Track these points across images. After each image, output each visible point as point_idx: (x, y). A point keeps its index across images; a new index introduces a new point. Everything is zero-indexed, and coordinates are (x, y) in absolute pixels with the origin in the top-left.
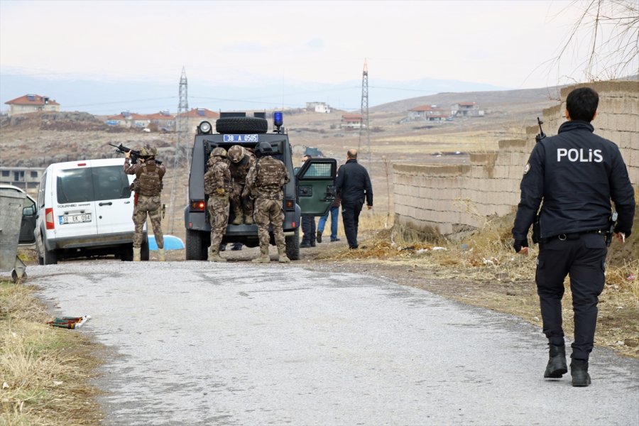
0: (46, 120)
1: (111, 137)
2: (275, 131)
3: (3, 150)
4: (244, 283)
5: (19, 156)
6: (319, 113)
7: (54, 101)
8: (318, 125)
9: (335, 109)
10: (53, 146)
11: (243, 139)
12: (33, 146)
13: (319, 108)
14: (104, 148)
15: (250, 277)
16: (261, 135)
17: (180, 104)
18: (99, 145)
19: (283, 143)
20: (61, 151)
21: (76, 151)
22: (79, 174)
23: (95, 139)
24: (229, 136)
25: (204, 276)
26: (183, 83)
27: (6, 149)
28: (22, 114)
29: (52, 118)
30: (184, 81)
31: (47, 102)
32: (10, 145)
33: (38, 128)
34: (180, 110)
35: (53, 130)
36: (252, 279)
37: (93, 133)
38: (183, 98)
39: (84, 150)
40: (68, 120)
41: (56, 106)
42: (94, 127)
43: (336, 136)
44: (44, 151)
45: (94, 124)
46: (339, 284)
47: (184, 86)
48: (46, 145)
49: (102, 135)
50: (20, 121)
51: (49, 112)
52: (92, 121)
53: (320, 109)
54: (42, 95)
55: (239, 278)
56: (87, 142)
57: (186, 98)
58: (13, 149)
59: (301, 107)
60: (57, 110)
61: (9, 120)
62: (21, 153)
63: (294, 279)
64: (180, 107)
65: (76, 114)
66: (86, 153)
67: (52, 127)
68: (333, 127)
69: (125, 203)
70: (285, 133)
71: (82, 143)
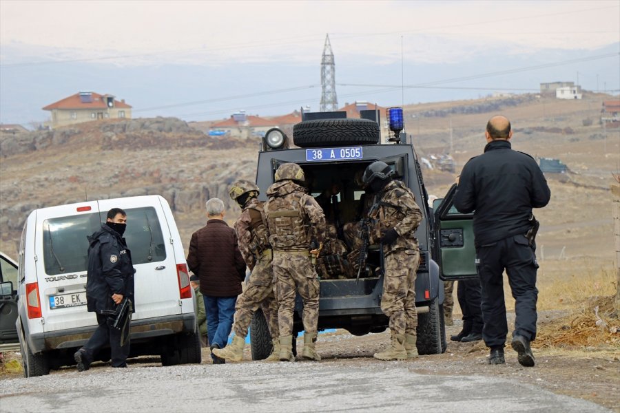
0: (109, 134)
1: (217, 157)
2: (391, 140)
3: (42, 186)
4: (298, 398)
5: (68, 194)
6: (564, 100)
7: (123, 101)
8: (562, 120)
9: (591, 92)
10: (123, 175)
11: (337, 155)
12: (90, 178)
13: (562, 92)
14: (204, 175)
15: (313, 387)
16: (367, 148)
17: (323, 98)
18: (197, 171)
19: (404, 159)
20: (135, 184)
21: (160, 182)
22: (83, 225)
23: (190, 161)
24: (314, 151)
25: (239, 389)
26: (328, 62)
27: (46, 184)
28: (71, 126)
29: (120, 129)
30: (328, 59)
31: (111, 104)
32: (52, 177)
33: (98, 148)
34: (324, 107)
35: (122, 149)
36: (313, 391)
37: (187, 151)
38: (329, 87)
39: (172, 179)
40: (146, 132)
41: (126, 110)
42: (188, 142)
43: (594, 137)
44: (107, 185)
45: (188, 136)
46: (452, 395)
47: (328, 67)
48: (111, 175)
49: (201, 153)
50: (69, 136)
51: (115, 120)
52: (185, 131)
53: (565, 94)
54: (102, 93)
55: (294, 390)
56: (177, 166)
57: (333, 86)
58: (58, 184)
59: (532, 92)
60: (127, 116)
61: (50, 135)
62: (72, 189)
63: (382, 390)
64: (323, 101)
65: (159, 121)
66: (177, 185)
67: (120, 144)
68: (587, 123)
69: (157, 269)
70: (408, 142)
71: (169, 168)
